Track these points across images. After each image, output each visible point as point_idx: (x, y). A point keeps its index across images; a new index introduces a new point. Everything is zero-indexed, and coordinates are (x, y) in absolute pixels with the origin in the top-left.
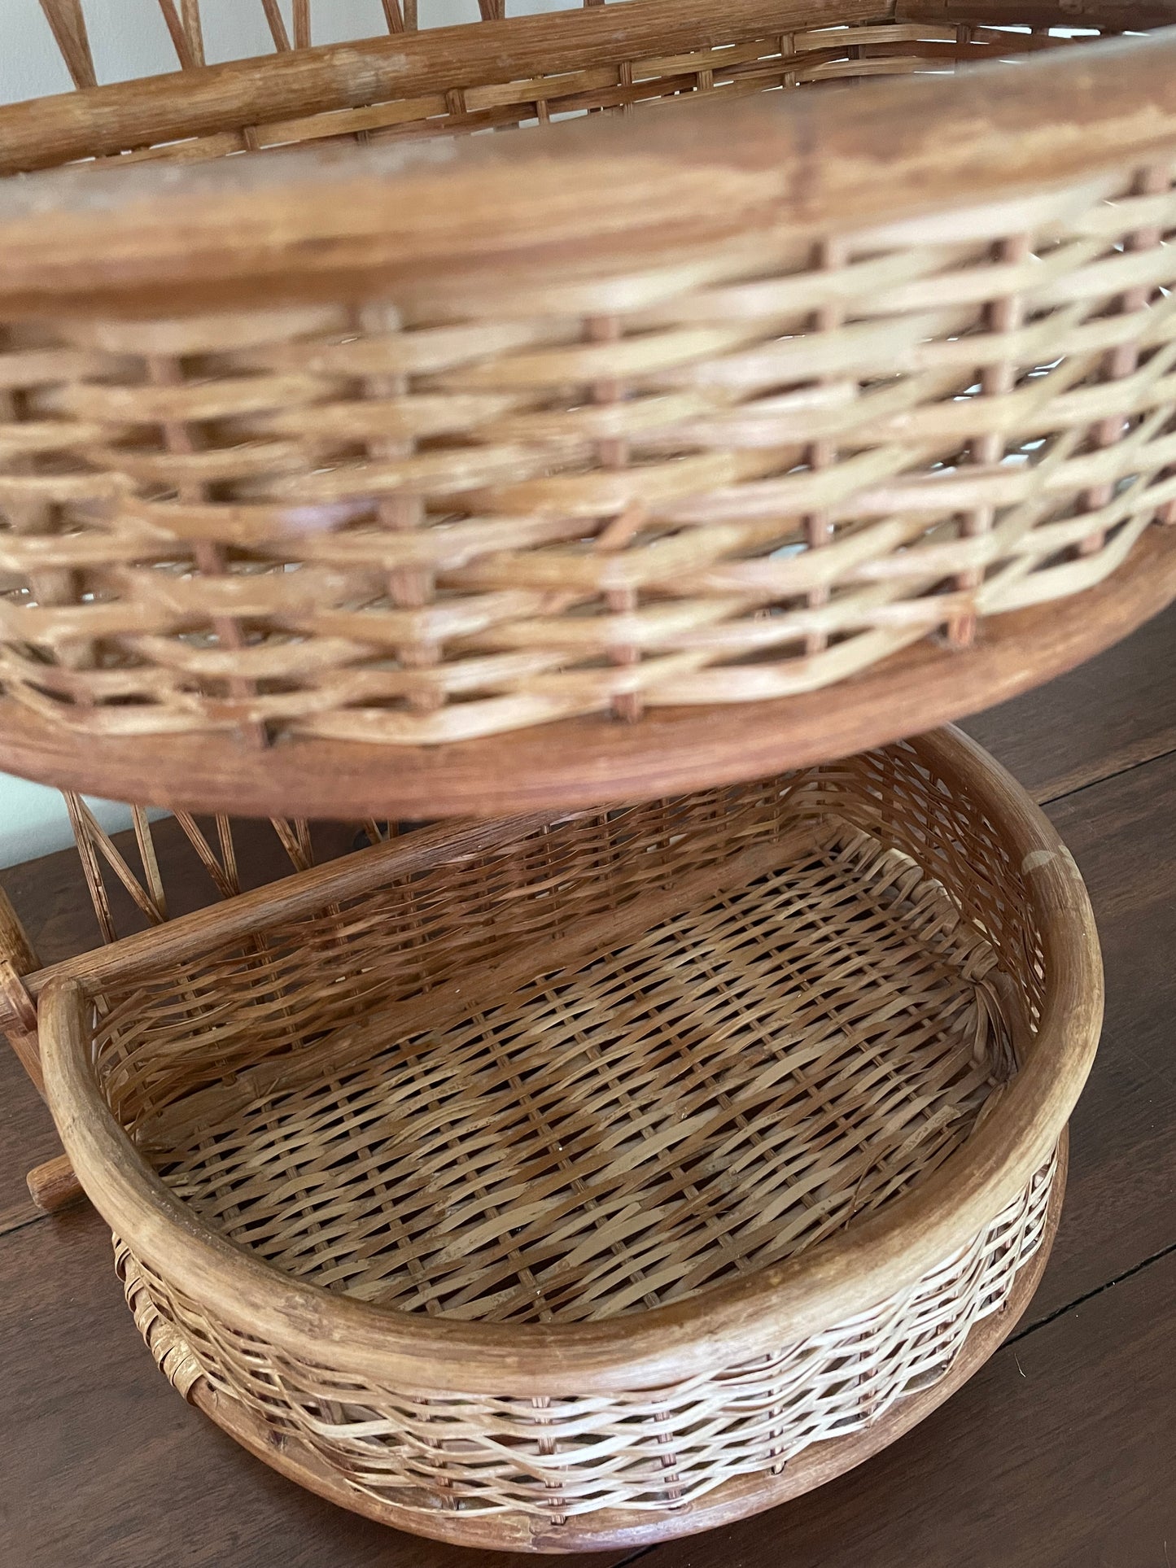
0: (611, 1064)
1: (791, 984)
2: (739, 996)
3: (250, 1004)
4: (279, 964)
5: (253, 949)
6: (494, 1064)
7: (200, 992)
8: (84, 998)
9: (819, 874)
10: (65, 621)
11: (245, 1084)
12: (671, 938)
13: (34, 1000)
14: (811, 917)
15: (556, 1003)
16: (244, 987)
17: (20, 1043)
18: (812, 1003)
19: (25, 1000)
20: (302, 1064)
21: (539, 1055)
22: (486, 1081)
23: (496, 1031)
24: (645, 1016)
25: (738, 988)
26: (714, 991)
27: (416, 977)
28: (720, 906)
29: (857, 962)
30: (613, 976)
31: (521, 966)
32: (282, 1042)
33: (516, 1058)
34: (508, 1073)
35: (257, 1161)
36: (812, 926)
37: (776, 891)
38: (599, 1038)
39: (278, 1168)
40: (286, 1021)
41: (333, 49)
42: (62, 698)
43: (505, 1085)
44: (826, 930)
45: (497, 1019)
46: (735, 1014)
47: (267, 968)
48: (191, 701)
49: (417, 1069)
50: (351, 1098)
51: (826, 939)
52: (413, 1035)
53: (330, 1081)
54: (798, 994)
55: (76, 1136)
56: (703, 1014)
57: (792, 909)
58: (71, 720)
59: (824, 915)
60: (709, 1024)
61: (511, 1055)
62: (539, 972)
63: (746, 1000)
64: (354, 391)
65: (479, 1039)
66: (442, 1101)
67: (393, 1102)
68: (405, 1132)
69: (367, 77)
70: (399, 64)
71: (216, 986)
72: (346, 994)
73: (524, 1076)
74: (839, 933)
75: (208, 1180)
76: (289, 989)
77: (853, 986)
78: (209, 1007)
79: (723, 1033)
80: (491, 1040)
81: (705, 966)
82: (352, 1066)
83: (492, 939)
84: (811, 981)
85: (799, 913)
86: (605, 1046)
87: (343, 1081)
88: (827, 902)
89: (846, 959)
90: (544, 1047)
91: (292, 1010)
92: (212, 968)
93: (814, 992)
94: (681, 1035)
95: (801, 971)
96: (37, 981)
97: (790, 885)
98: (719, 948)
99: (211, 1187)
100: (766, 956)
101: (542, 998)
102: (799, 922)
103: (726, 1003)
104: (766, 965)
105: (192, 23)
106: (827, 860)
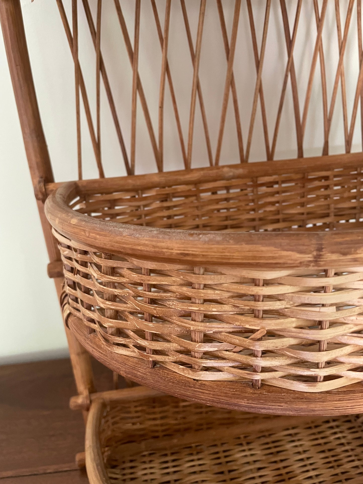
0: (261, 477)
1: (331, 465)
2: (311, 464)
3: (150, 419)
4: (161, 409)
5: (154, 402)
6: (220, 464)
7: (137, 412)
8: (104, 405)
9: (349, 425)
10: (111, 322)
11: (143, 445)
12: (290, 435)
13: (91, 402)
14: (343, 441)
15: (245, 447)
16: (149, 414)
17: (85, 413)
18: (336, 475)
19: (88, 402)
20: (161, 444)
21: (236, 465)
22: (217, 469)
23: (224, 451)
24: (275, 462)
25: (311, 461)
26: (302, 460)
27: (201, 425)
28: (310, 428)
29: (356, 463)
30: (267, 443)
31: (236, 430)
32: (156, 434)
33: (229, 464)
34: (224, 469)
35: (140, 473)
36: (342, 444)
37: (332, 428)
38: (258, 465)
39: (146, 478)
40: (159, 428)
41: (223, 167)
42: (106, 340)
43: (222, 473)
44: (347, 447)
45: (225, 447)
46: (308, 471)
47: (157, 410)
48: (136, 350)
49: (195, 457)
50: (174, 461)
51: (347, 451)
52: (197, 444)
53: (168, 452)
54: (332, 470)
55: (89, 452)
56: (296, 467)
57: (337, 436)
58: (107, 346)
59: (348, 441)
60: (298, 471)
61: (227, 462)
62: (243, 434)
63: (313, 467)
64: (190, 284)
65: (217, 453)
66: (201, 471)
67: (186, 467)
68: (187, 479)
69: (231, 174)
70: (240, 171)
71: (142, 411)
72: (179, 424)
73: (230, 471)
74: (352, 450)
75: (124, 475)
76: (162, 418)
77: (354, 472)
78: (138, 417)
79: (302, 477)
80: (221, 455)
81: (300, 449)
82: (176, 449)
83: (229, 419)
84: (338, 466)
85: (339, 438)
86: (259, 469)
87: (172, 454)
88: (350, 437)
89: (353, 461)
90: (238, 463)
91: (162, 425)
92: (141, 405)
93: (338, 471)
94: (287, 473)
95: (335, 461)
96: (94, 397)
97: (338, 427)
98: (307, 444)
99: (125, 477)
100: (323, 452)
101: (241, 444)
102: (338, 442)
103: (305, 466)
104: (322, 455)
105: (189, 157)
106: (353, 420)
